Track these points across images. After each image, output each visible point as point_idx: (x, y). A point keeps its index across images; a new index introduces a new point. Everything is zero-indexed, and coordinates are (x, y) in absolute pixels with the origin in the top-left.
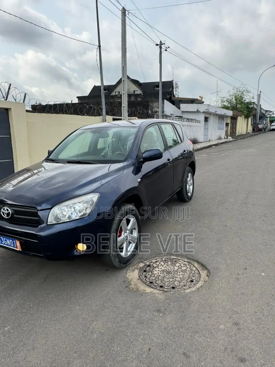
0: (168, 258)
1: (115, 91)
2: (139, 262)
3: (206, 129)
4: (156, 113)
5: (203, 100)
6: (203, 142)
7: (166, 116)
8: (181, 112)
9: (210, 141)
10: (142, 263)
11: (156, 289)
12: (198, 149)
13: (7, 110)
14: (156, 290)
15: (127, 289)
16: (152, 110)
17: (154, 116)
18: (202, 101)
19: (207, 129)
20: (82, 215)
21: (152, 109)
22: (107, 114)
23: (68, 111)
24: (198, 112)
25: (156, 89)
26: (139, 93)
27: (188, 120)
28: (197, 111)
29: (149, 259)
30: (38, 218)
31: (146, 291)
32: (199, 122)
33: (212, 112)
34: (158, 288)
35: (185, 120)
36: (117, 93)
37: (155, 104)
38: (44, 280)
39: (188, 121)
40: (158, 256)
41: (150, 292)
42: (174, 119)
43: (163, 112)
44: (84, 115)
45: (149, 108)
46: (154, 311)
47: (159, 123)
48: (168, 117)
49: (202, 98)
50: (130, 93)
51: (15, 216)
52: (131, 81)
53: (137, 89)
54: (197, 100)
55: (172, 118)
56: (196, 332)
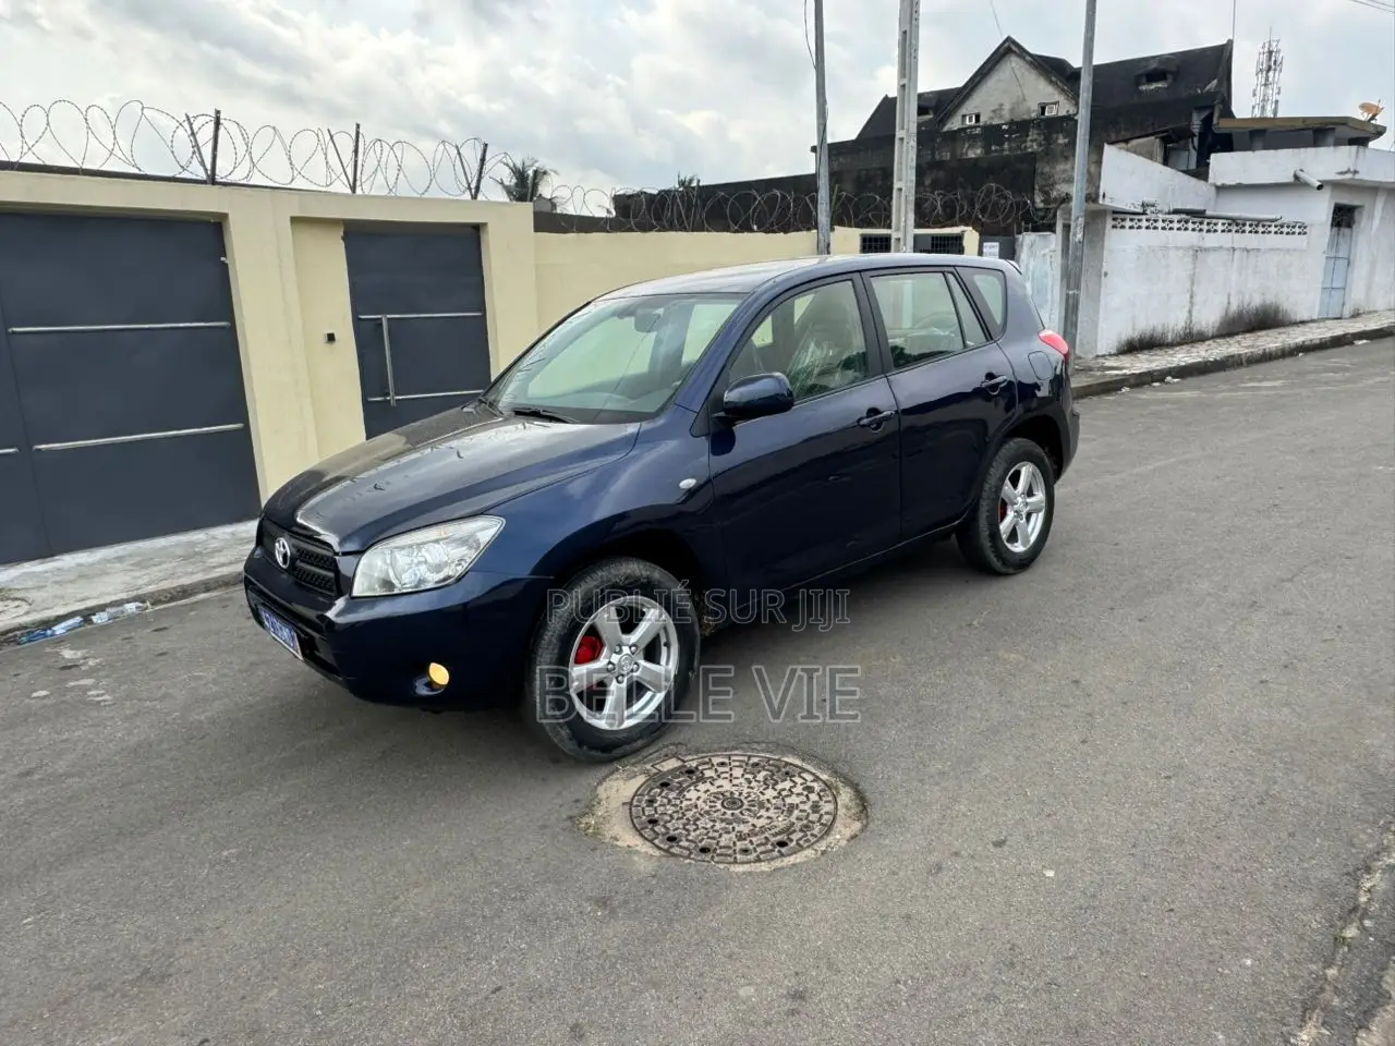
0: (769, 759)
1: (963, 111)
2: (666, 756)
3: (1340, 260)
4: (1063, 206)
5: (1379, 121)
6: (1313, 321)
7: (1114, 212)
8: (1213, 190)
9: (1356, 315)
10: (679, 759)
11: (651, 841)
12: (1264, 353)
13: (477, 229)
14: (648, 843)
15: (568, 823)
16: (1046, 193)
17: (1055, 216)
18: (1376, 126)
19: (1348, 259)
20: (444, 580)
21: (1047, 188)
22: (840, 218)
23: (687, 218)
24: (1298, 183)
25: (1143, 88)
26: (1063, 113)
27: (1236, 224)
28: (1291, 180)
29: (703, 752)
30: (331, 575)
31: (618, 843)
32: (1297, 230)
33: (1381, 183)
34: (656, 841)
35: (1220, 227)
36: (970, 120)
37: (1060, 167)
38: (379, 755)
39: (1234, 228)
40: (742, 749)
41: (625, 845)
42: (1160, 224)
43: (1092, 197)
44: (745, 228)
45: (1037, 187)
46: (589, 899)
47: (859, 271)
48: (1128, 217)
49: (1374, 111)
50: (1026, 117)
51: (299, 563)
52: (1031, 63)
53: (1056, 96)
54: (1344, 122)
55: (1147, 220)
56: (655, 985)
